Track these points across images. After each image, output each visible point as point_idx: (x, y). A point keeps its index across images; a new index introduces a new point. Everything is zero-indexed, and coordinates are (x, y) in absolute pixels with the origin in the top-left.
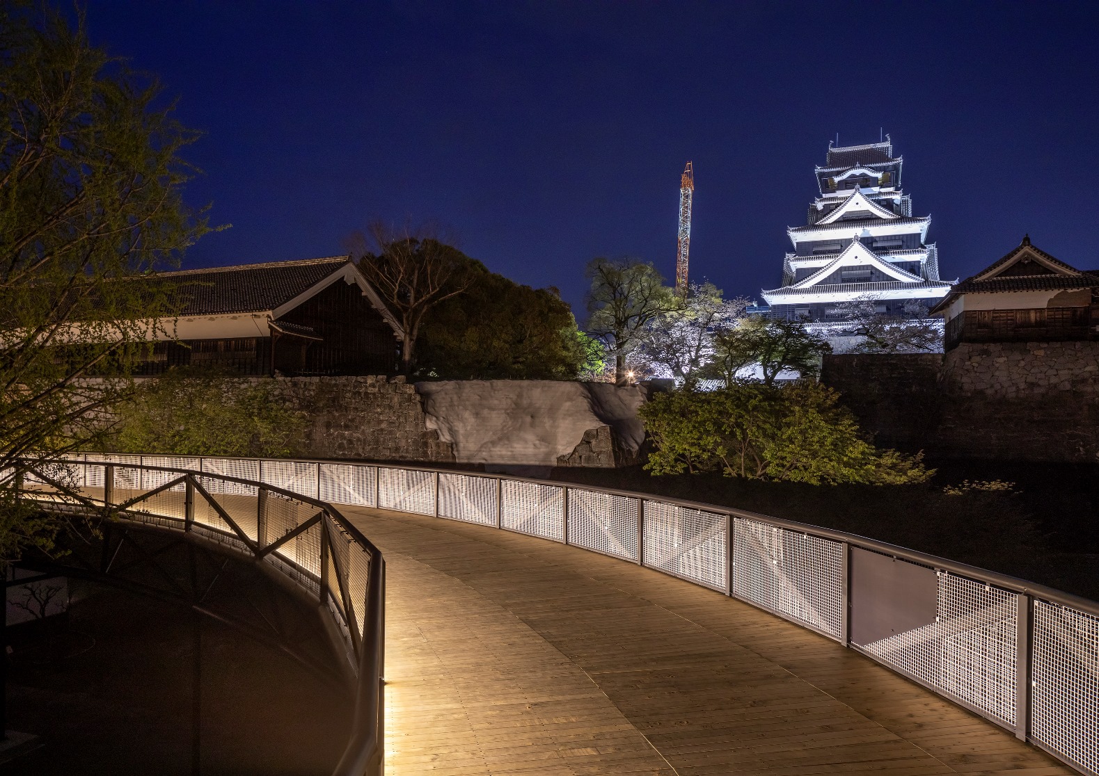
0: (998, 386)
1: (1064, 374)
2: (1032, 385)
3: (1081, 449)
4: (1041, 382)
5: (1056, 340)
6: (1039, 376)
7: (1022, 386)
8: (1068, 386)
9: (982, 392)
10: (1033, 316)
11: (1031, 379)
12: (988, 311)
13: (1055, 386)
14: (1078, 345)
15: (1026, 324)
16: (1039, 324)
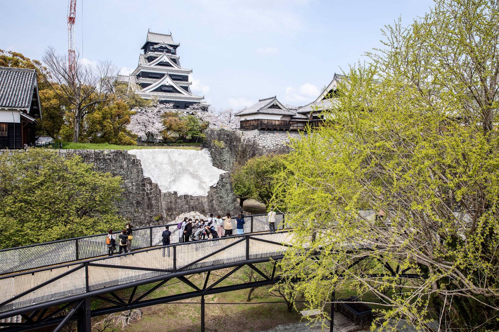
2: (277, 145)
4: (279, 144)
7: (274, 145)
8: (285, 145)
9: (264, 147)
10: (277, 122)
11: (276, 142)
12: (266, 120)
13: (282, 145)
15: (275, 124)
16: (278, 125)
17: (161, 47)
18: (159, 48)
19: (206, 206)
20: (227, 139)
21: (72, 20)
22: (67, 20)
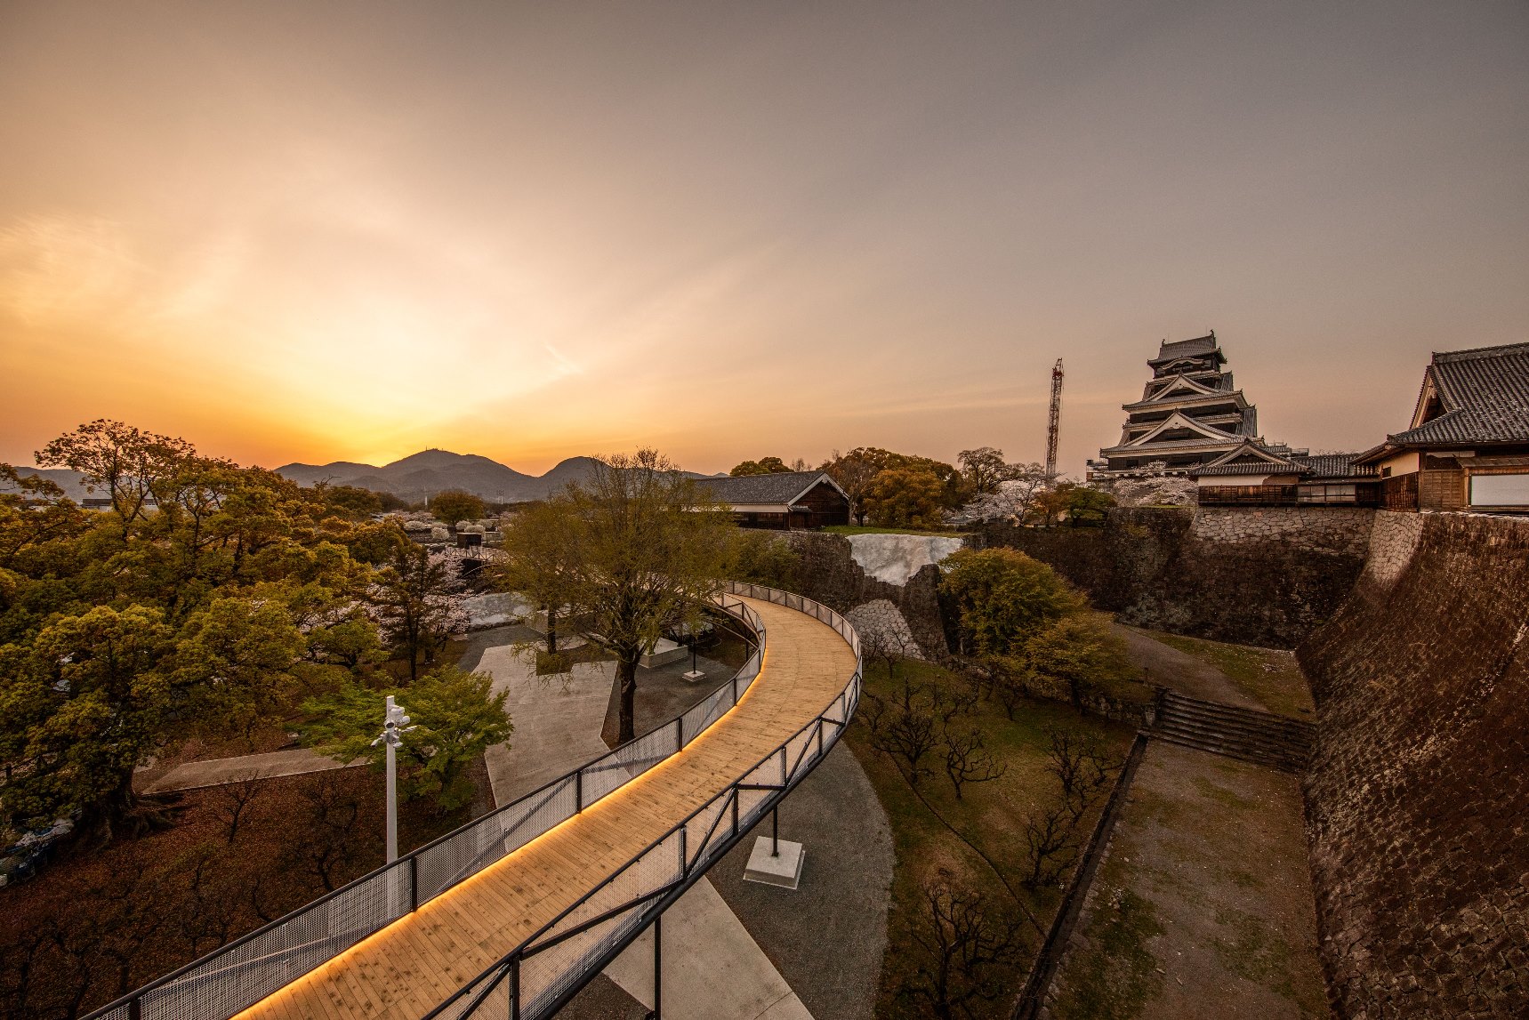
0: (1223, 535)
1: (1275, 530)
2: (1250, 536)
3: (1283, 580)
4: (1257, 534)
5: (1271, 505)
6: (1255, 530)
7: (1242, 536)
8: (1278, 538)
9: (1211, 539)
10: (1251, 490)
11: (1249, 531)
12: (1217, 487)
13: (1268, 537)
14: (1289, 510)
15: (1246, 495)
16: (1256, 495)
17: (1177, 366)
18: (1174, 367)
19: (901, 598)
20: (1157, 524)
21: (1057, 374)
22: (1051, 374)
